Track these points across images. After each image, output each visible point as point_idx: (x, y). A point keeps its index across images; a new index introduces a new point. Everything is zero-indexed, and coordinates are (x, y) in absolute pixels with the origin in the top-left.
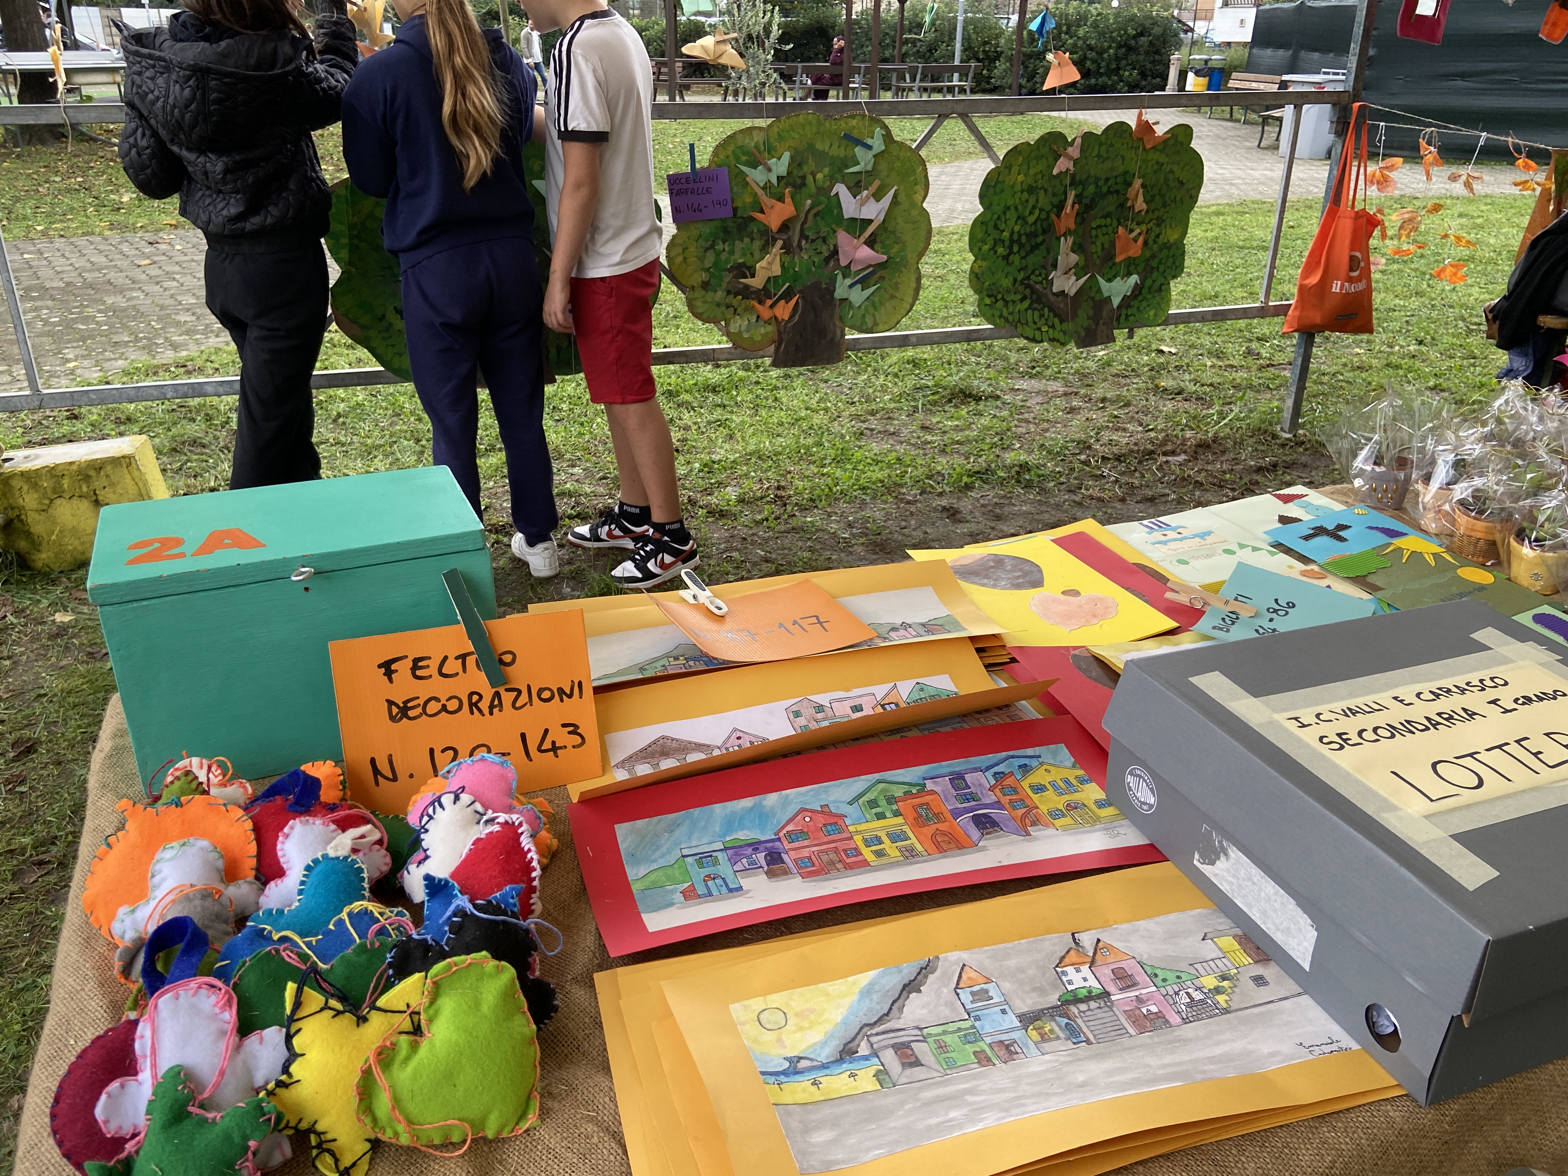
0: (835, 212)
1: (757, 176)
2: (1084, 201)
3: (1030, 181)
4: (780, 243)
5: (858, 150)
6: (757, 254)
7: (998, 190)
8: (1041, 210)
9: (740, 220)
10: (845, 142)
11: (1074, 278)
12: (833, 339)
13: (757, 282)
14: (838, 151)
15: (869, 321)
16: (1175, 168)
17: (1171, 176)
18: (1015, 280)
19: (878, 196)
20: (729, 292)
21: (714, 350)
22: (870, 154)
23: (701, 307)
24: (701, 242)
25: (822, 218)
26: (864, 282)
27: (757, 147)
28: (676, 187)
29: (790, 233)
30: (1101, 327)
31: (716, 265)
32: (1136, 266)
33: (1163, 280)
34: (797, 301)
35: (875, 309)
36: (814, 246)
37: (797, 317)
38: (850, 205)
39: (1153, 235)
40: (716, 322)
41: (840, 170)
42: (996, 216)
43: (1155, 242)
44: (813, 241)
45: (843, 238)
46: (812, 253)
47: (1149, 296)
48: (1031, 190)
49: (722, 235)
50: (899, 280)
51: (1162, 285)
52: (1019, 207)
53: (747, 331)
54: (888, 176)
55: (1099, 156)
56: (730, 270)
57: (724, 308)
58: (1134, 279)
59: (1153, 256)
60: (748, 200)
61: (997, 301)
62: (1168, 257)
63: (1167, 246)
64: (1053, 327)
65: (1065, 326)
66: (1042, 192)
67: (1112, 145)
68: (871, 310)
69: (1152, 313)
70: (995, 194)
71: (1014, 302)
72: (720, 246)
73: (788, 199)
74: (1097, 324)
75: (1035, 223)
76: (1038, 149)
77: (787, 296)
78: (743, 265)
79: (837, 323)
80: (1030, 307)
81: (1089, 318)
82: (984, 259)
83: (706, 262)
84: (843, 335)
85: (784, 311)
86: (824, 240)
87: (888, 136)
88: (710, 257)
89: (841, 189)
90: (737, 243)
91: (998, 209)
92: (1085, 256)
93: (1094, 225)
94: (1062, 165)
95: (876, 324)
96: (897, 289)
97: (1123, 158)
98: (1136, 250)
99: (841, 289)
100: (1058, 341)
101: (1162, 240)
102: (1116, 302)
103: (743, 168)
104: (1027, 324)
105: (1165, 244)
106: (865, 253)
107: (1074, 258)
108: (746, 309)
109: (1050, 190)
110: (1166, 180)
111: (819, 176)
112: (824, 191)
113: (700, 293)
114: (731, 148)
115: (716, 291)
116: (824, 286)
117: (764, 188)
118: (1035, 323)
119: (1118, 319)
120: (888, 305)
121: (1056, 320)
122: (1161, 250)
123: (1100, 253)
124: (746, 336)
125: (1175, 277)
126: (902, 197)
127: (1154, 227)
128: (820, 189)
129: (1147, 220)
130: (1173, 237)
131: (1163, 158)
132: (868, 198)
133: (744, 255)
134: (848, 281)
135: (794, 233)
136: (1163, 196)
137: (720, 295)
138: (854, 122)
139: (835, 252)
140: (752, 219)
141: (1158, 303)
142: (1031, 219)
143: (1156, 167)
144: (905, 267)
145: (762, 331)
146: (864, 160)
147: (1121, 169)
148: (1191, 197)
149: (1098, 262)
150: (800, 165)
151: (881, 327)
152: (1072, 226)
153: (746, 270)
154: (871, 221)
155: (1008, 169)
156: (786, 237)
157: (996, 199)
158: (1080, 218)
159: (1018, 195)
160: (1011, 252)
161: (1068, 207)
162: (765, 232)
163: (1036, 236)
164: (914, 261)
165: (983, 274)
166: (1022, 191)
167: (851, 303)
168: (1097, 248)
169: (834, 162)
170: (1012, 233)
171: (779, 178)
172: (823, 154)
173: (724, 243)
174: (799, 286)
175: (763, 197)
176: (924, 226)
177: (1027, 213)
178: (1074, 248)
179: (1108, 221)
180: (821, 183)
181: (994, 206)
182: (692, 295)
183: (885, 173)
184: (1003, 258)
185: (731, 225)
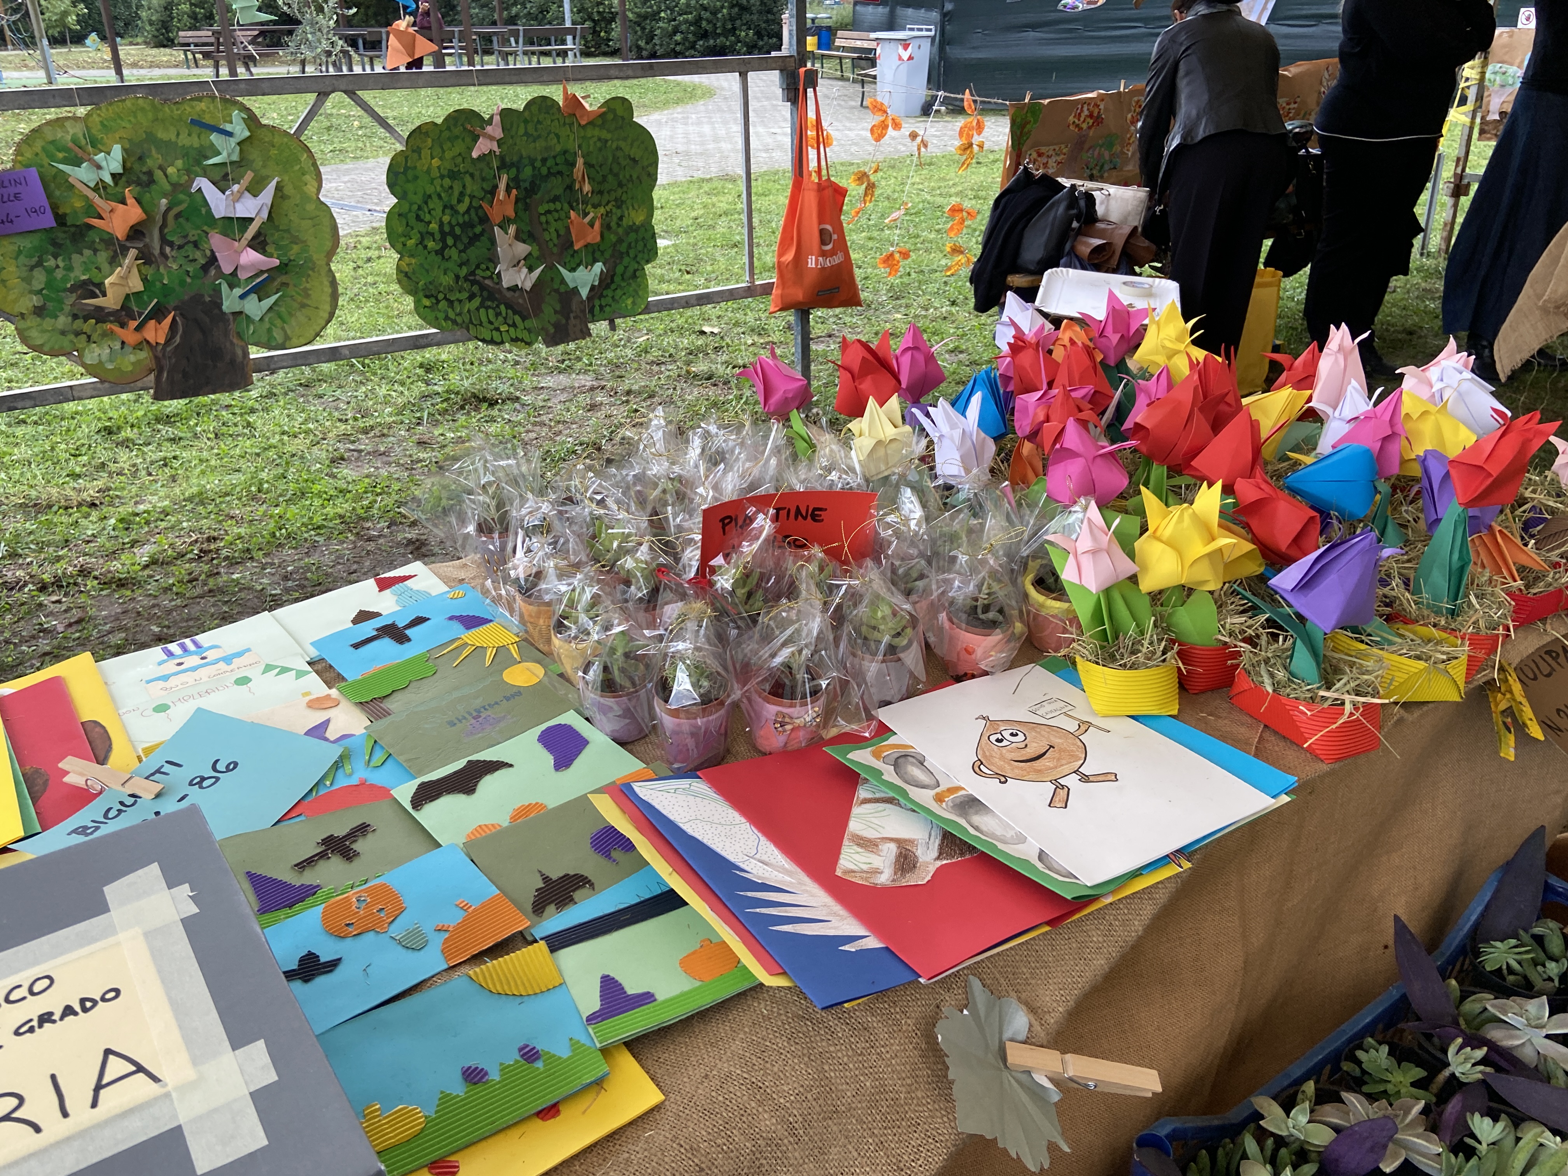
0: (203, 211)
1: (82, 174)
2: (523, 185)
3: (448, 165)
4: (133, 253)
5: (214, 137)
6: (105, 267)
7: (410, 177)
8: (472, 197)
9: (73, 229)
10: (196, 129)
11: (525, 270)
12: (233, 362)
13: (111, 301)
14: (189, 140)
15: (278, 336)
16: (622, 144)
17: (619, 154)
18: (457, 277)
19: (254, 190)
20: (75, 317)
21: (71, 387)
22: (233, 142)
23: (38, 338)
24: (22, 259)
25: (187, 220)
26: (260, 291)
27: (75, 141)
29: (147, 240)
30: (572, 321)
31: (49, 284)
32: (602, 252)
33: (636, 266)
34: (174, 319)
35: (284, 322)
36: (183, 252)
37: (178, 339)
38: (219, 202)
39: (615, 218)
40: (68, 354)
41: (198, 163)
42: (415, 207)
43: (619, 225)
44: (180, 247)
45: (217, 241)
46: (181, 261)
47: (623, 284)
48: (453, 175)
49: (51, 249)
50: (308, 286)
51: (635, 271)
52: (443, 195)
53: (111, 361)
54: (264, 166)
55: (526, 134)
56: (72, 290)
57: (72, 337)
58: (598, 267)
59: (620, 241)
60: (78, 204)
61: (438, 301)
62: (637, 241)
63: (633, 229)
64: (514, 325)
65: (528, 323)
66: (468, 179)
67: (539, 122)
68: (278, 322)
69: (629, 301)
70: (408, 181)
71: (460, 301)
72: (50, 263)
73: (130, 201)
74: (568, 318)
75: (468, 211)
76: (448, 128)
77: (158, 314)
78: (89, 282)
79: (235, 341)
80: (482, 305)
81: (556, 312)
82: (412, 256)
83: (34, 282)
84: (246, 354)
85: (156, 332)
86: (196, 245)
87: (252, 120)
88: (39, 278)
89: (203, 184)
90: (75, 256)
91: (418, 199)
92: (539, 245)
93: (541, 210)
94: (482, 147)
95: (287, 338)
96: (308, 296)
97: (558, 136)
98: (593, 236)
99: (230, 301)
100: (522, 340)
101: (625, 222)
102: (584, 293)
103: (61, 167)
104: (481, 324)
105: (630, 227)
106: (250, 257)
107: (522, 249)
108: (105, 335)
109: (477, 173)
110: (615, 159)
111: (171, 170)
112: (180, 188)
113: (32, 321)
114: (39, 144)
115: (56, 317)
116: (208, 299)
117: (96, 189)
118: (491, 323)
119: (592, 311)
120: (301, 316)
121: (517, 319)
122: (627, 234)
123: (556, 241)
124: (110, 366)
125: (648, 262)
126: (289, 190)
127: (614, 210)
128: (175, 186)
129: (604, 203)
130: (639, 218)
131: (605, 135)
132: (241, 194)
133: (87, 270)
134: (238, 291)
135: (152, 240)
136: (616, 175)
137: (63, 321)
138: (203, 105)
139: (213, 259)
140: (90, 227)
141: (636, 291)
142: (462, 208)
143: (599, 144)
144: (313, 269)
145: (132, 358)
146: (226, 149)
147: (558, 148)
148: (649, 175)
149: (555, 250)
150: (140, 158)
151: (295, 341)
152: (511, 213)
153: (92, 288)
154: (251, 220)
155: (418, 151)
156: (141, 245)
157: (410, 187)
158: (520, 205)
159: (438, 182)
160: (445, 246)
161: (501, 194)
162: (109, 240)
163: (473, 226)
164: (322, 262)
165: (414, 273)
166: (442, 177)
167: (248, 317)
168: (550, 235)
169: (185, 153)
170: (441, 224)
171: (114, 176)
172: (168, 144)
173: (56, 258)
174: (172, 302)
175: (97, 200)
176: (326, 221)
177: (454, 202)
178: (518, 237)
179: (558, 205)
180: (174, 179)
181: (411, 196)
182: (22, 325)
183: (258, 163)
184: (436, 253)
185: (61, 235)
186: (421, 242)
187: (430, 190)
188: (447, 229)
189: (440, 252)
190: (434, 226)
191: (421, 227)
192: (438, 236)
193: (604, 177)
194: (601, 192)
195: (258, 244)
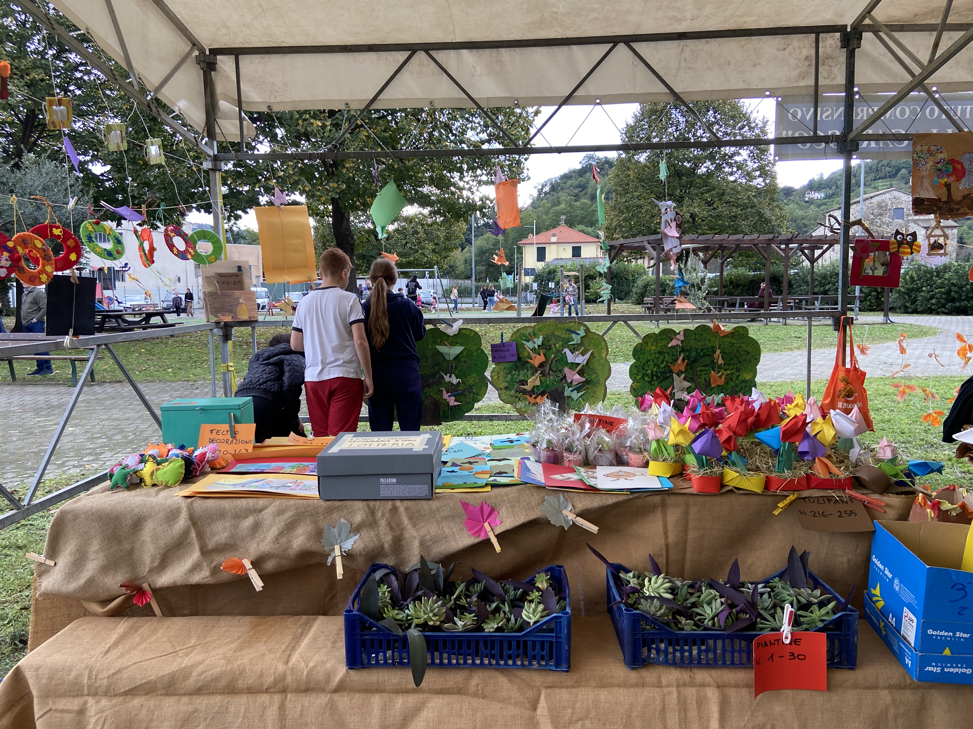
0: (565, 360)
1: (530, 345)
2: (691, 359)
3: (659, 349)
4: (539, 372)
5: (573, 335)
6: (530, 376)
7: (642, 353)
8: (667, 362)
9: (522, 362)
10: (568, 332)
11: (686, 393)
13: (528, 387)
14: (565, 335)
16: (742, 345)
17: (740, 349)
19: (583, 354)
20: (517, 391)
21: (511, 415)
22: (579, 337)
23: (504, 397)
24: (505, 371)
25: (559, 362)
26: (578, 390)
27: (529, 334)
28: (495, 349)
29: (545, 368)
31: (512, 380)
32: (727, 390)
34: (547, 396)
35: (585, 402)
36: (555, 373)
38: (570, 357)
39: (735, 376)
40: (512, 404)
41: (567, 343)
42: (642, 364)
43: (737, 379)
45: (566, 370)
46: (554, 376)
48: (660, 353)
49: (515, 368)
50: (596, 389)
52: (655, 360)
53: (524, 408)
54: (589, 346)
55: (695, 339)
56: (518, 382)
57: (514, 398)
58: (722, 395)
60: (526, 354)
62: (746, 386)
66: (666, 355)
67: (701, 335)
68: (583, 402)
72: (513, 373)
73: (542, 354)
75: (665, 367)
76: (661, 335)
77: (542, 393)
78: (524, 380)
79: (566, 407)
82: (638, 382)
83: (507, 378)
85: (541, 400)
86: (560, 371)
87: (587, 330)
88: (509, 377)
89: (567, 350)
90: (521, 371)
91: (644, 361)
92: (695, 383)
93: (698, 369)
94: (673, 343)
96: (595, 393)
97: (710, 340)
98: (721, 382)
99: (567, 392)
101: (740, 378)
103: (523, 342)
105: (743, 380)
106: (577, 377)
107: (687, 384)
108: (524, 399)
109: (671, 353)
110: (738, 351)
111: (557, 345)
113: (503, 391)
114: (518, 334)
115: (511, 391)
116: (560, 390)
117: (532, 350)
120: (591, 400)
123: (704, 383)
124: (524, 410)
126: (596, 354)
127: (735, 372)
128: (558, 351)
129: (729, 369)
130: (748, 377)
131: (733, 341)
132: (578, 355)
133: (524, 376)
136: (738, 358)
137: (513, 392)
138: (572, 324)
139: (565, 377)
140: (528, 362)
142: (662, 366)
143: (730, 345)
144: (599, 384)
145: (531, 408)
146: (576, 339)
147: (709, 345)
149: (703, 386)
150: (548, 341)
152: (683, 369)
153: (524, 382)
154: (579, 364)
155: (647, 343)
156: (542, 370)
157: (641, 356)
158: (689, 367)
159: (653, 355)
160: (653, 380)
161: (680, 361)
162: (533, 367)
163: (666, 373)
164: (603, 381)
165: (637, 388)
166: (655, 353)
167: (572, 399)
168: (702, 380)
169: (563, 340)
170: (652, 371)
171: (539, 346)
172: (558, 337)
173: (515, 371)
174: (548, 390)
175: (532, 353)
176: (607, 367)
177: (659, 363)
178: (685, 379)
179: (707, 368)
180: (558, 348)
181: (641, 359)
182: (500, 392)
183: (587, 345)
184: (649, 382)
185: (518, 364)
186: (643, 378)
187: (649, 358)
188: (654, 373)
189: (650, 382)
190: (649, 372)
191: (644, 372)
192: (650, 376)
193: (731, 359)
194: (729, 365)
195: (581, 373)
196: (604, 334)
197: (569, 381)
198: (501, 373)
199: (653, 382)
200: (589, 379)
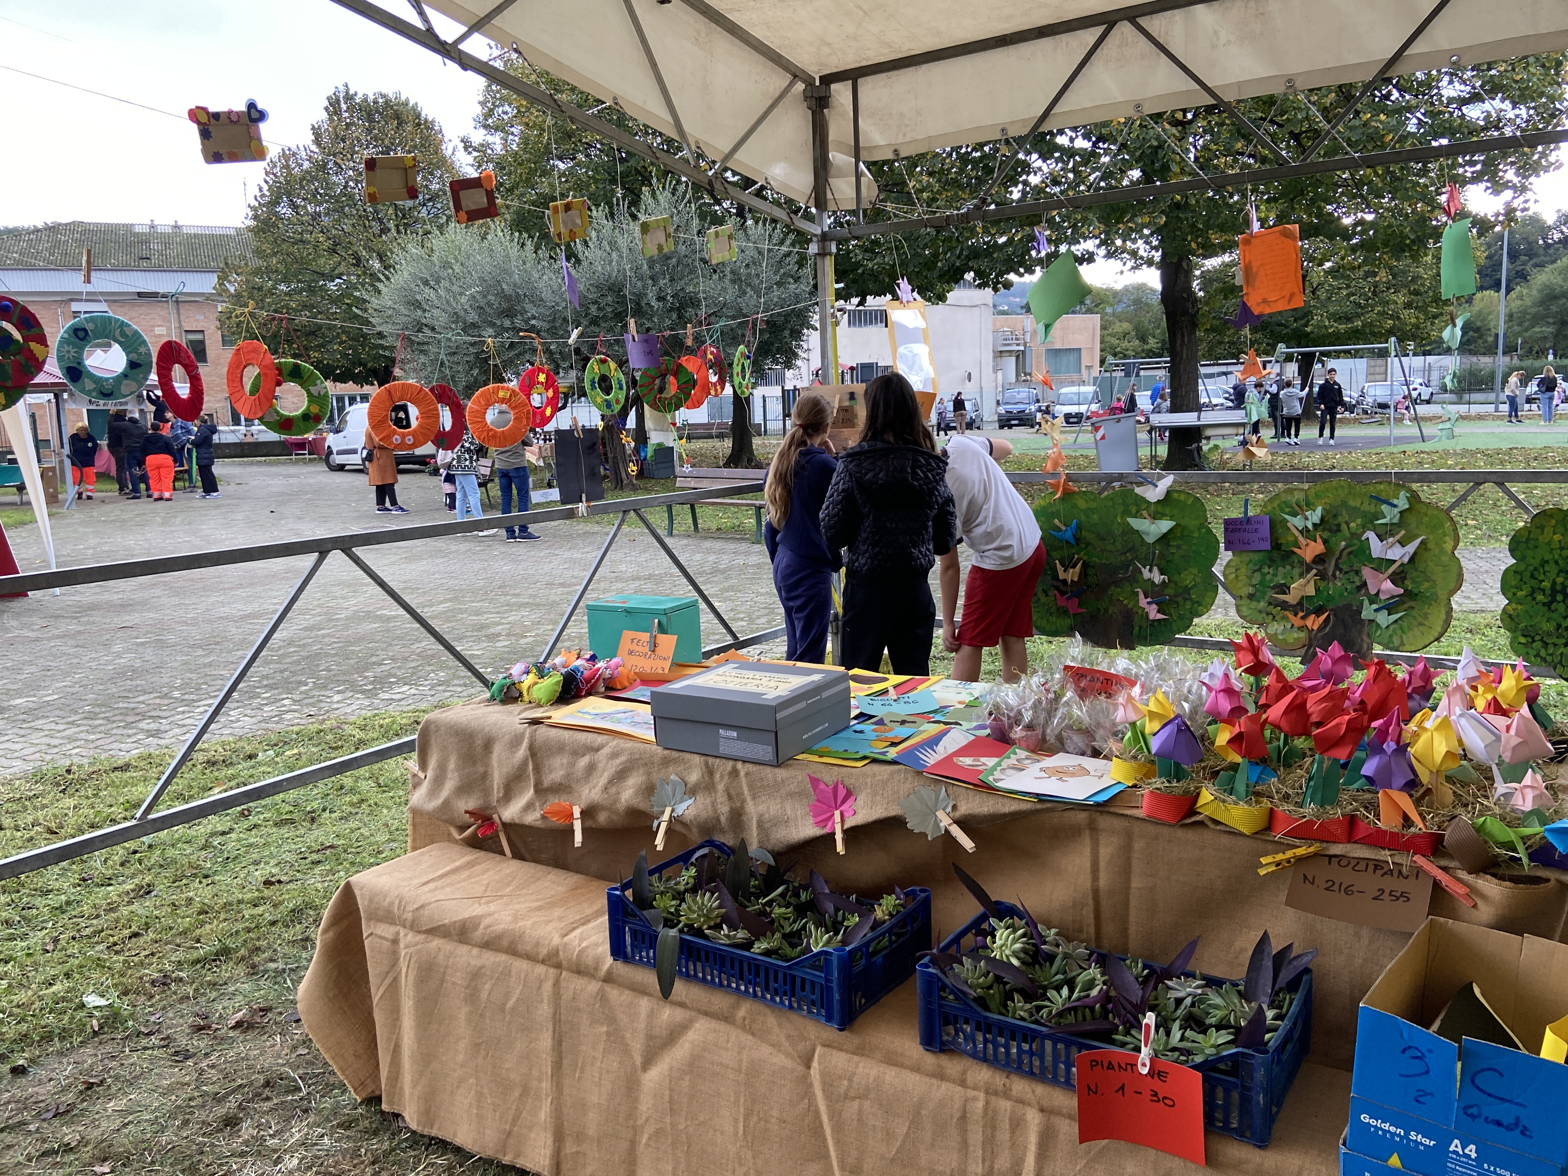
0: (1367, 552)
1: (1297, 522)
4: (1314, 571)
5: (1384, 507)
6: (1295, 577)
7: (1531, 546)
9: (1282, 553)
10: (1374, 501)
12: (1359, 651)
13: (1291, 598)
14: (1367, 507)
15: (1396, 641)
19: (1402, 543)
20: (1270, 604)
23: (1247, 611)
24: (1251, 566)
25: (1355, 556)
26: (1390, 608)
27: (1297, 503)
28: (1231, 527)
29: (1326, 565)
31: (1261, 583)
34: (1328, 616)
35: (1403, 632)
36: (1347, 576)
37: (1327, 629)
38: (1377, 548)
40: (1261, 625)
41: (1371, 522)
42: (1532, 568)
44: (1346, 573)
46: (1344, 581)
49: (1268, 562)
50: (1430, 611)
53: (1283, 634)
54: (1417, 528)
56: (1273, 588)
57: (1265, 615)
60: (1290, 539)
61: (1534, 641)
68: (1399, 632)
72: (1266, 570)
73: (1319, 540)
77: (1318, 611)
78: (1284, 585)
79: (1365, 638)
82: (1520, 603)
83: (1253, 580)
84: (1370, 649)
85: (1314, 622)
86: (1356, 573)
87: (1414, 498)
88: (1257, 578)
89: (1371, 535)
90: (1280, 569)
95: (1402, 644)
96: (1426, 618)
99: (1367, 612)
103: (1286, 516)
106: (1388, 585)
108: (1284, 618)
111: (1352, 525)
112: (1356, 536)
113: (1246, 601)
114: (1277, 503)
115: (1259, 602)
116: (1354, 608)
117: (1301, 532)
120: (1417, 632)
124: (1280, 637)
126: (1431, 545)
128: (1353, 535)
132: (1393, 544)
133: (1285, 578)
134: (1375, 606)
135: (1329, 565)
137: (1262, 604)
138: (1382, 487)
139: (1365, 584)
140: (1294, 553)
144: (1436, 600)
145: (1295, 635)
146: (1390, 515)
150: (1335, 516)
151: (1407, 648)
153: (1284, 589)
154: (1395, 561)
155: (1542, 528)
156: (1321, 568)
157: (1530, 553)
159: (1557, 552)
160: (1553, 600)
162: (1302, 562)
164: (1445, 597)
165: (1518, 616)
166: (1562, 549)
167: (1378, 625)
169: (1364, 515)
170: (1554, 583)
171: (1314, 525)
172: (1355, 509)
173: (1269, 567)
174: (1331, 606)
175: (1301, 538)
176: (1455, 569)
180: (1353, 530)
181: (1529, 560)
182: (1240, 602)
183: (1413, 525)
184: (1544, 604)
185: (1275, 555)
186: (1532, 594)
187: (1548, 557)
188: (1558, 588)
189: (1548, 605)
190: (1546, 584)
191: (1534, 583)
192: (1548, 592)
195: (1397, 578)
196: (1453, 506)
197: (1373, 591)
198: (1243, 570)
199: (1553, 606)
200: (1416, 591)
